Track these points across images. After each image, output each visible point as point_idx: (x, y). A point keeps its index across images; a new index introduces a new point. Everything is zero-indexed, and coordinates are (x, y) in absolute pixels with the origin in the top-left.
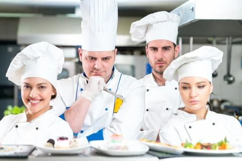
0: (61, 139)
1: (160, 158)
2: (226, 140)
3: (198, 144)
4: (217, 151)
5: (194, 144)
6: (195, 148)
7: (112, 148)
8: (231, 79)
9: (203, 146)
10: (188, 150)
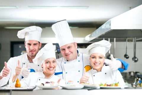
0: (47, 83)
1: (89, 90)
2: (118, 83)
3: (105, 84)
4: (114, 87)
5: (104, 84)
6: (104, 86)
7: (68, 86)
8: (136, 59)
9: (108, 85)
10: (102, 87)
